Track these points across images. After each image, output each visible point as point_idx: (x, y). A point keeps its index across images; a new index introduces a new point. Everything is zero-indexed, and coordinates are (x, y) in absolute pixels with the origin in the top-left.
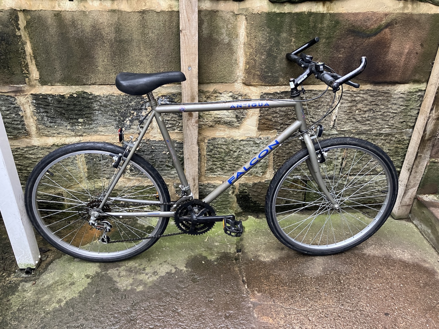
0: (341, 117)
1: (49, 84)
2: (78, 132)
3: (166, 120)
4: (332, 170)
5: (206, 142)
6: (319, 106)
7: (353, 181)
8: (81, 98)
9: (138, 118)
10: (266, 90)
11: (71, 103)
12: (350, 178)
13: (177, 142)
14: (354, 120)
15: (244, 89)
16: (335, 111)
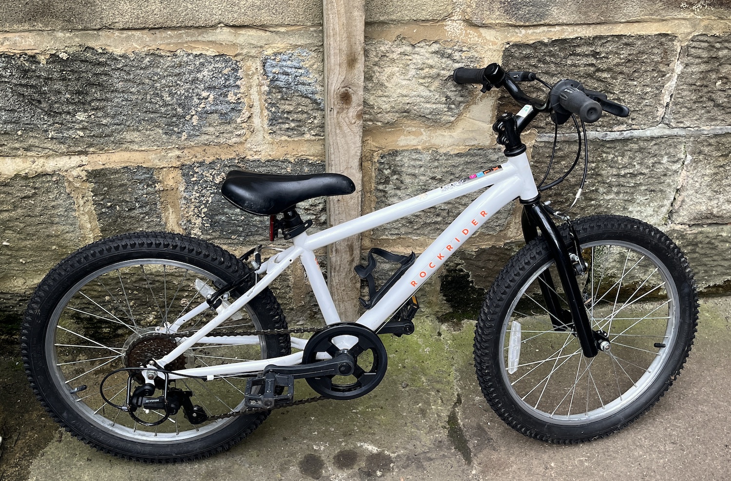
0: (682, 98)
2: (75, 145)
3: (283, 112)
4: (651, 216)
5: (376, 160)
6: (635, 71)
7: (696, 238)
8: (78, 63)
9: (219, 107)
10: (518, 36)
11: (56, 75)
12: (689, 232)
13: (310, 162)
14: (711, 104)
15: (467, 35)
16: (669, 84)
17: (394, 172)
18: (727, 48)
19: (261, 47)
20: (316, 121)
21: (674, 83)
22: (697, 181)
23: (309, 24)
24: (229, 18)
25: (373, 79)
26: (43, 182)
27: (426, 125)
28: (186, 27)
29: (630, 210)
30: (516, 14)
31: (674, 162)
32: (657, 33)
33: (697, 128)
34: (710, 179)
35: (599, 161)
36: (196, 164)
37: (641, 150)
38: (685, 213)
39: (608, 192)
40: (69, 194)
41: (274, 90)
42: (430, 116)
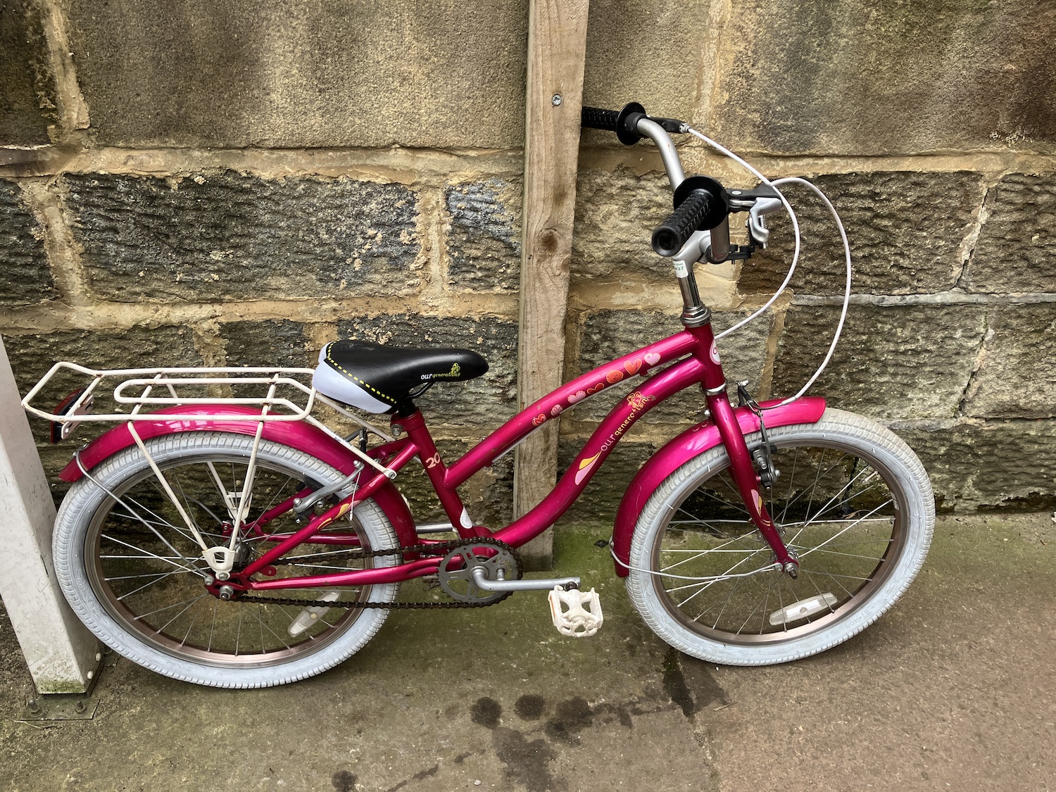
0: (985, 255)
1: (121, 144)
2: (208, 291)
3: (468, 258)
4: (937, 405)
5: (583, 322)
6: (925, 219)
7: (994, 436)
8: (217, 189)
9: (389, 250)
10: (775, 169)
11: (189, 204)
12: (986, 428)
13: (499, 321)
14: (1024, 264)
15: (708, 166)
16: (969, 236)
17: (605, 338)
18: (1048, 192)
19: (445, 175)
20: (509, 271)
21: (976, 235)
22: (999, 363)
23: (506, 147)
24: (407, 137)
25: (585, 219)
26: (167, 336)
27: (649, 279)
28: (352, 148)
29: (909, 396)
30: (773, 141)
31: (971, 338)
32: (957, 170)
33: (1003, 295)
34: (1018, 361)
35: (872, 333)
36: (356, 320)
37: (927, 320)
38: (982, 403)
39: (882, 374)
40: (197, 352)
41: (458, 230)
42: (655, 269)
